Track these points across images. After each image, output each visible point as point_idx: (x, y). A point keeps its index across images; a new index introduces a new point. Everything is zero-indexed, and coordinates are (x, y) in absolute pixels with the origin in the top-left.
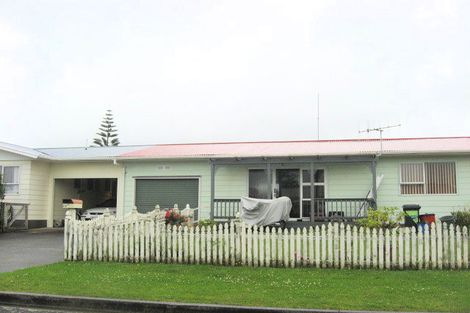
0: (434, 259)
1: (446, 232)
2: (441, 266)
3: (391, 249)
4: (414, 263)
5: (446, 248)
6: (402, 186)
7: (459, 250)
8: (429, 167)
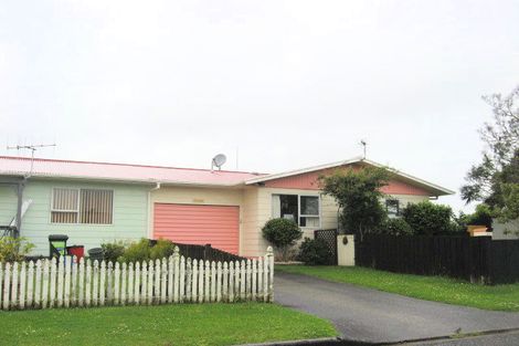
0: (60, 297)
1: (75, 266)
2: (67, 304)
3: (11, 285)
4: (37, 301)
5: (74, 284)
6: (53, 213)
7: (88, 285)
8: (86, 195)
